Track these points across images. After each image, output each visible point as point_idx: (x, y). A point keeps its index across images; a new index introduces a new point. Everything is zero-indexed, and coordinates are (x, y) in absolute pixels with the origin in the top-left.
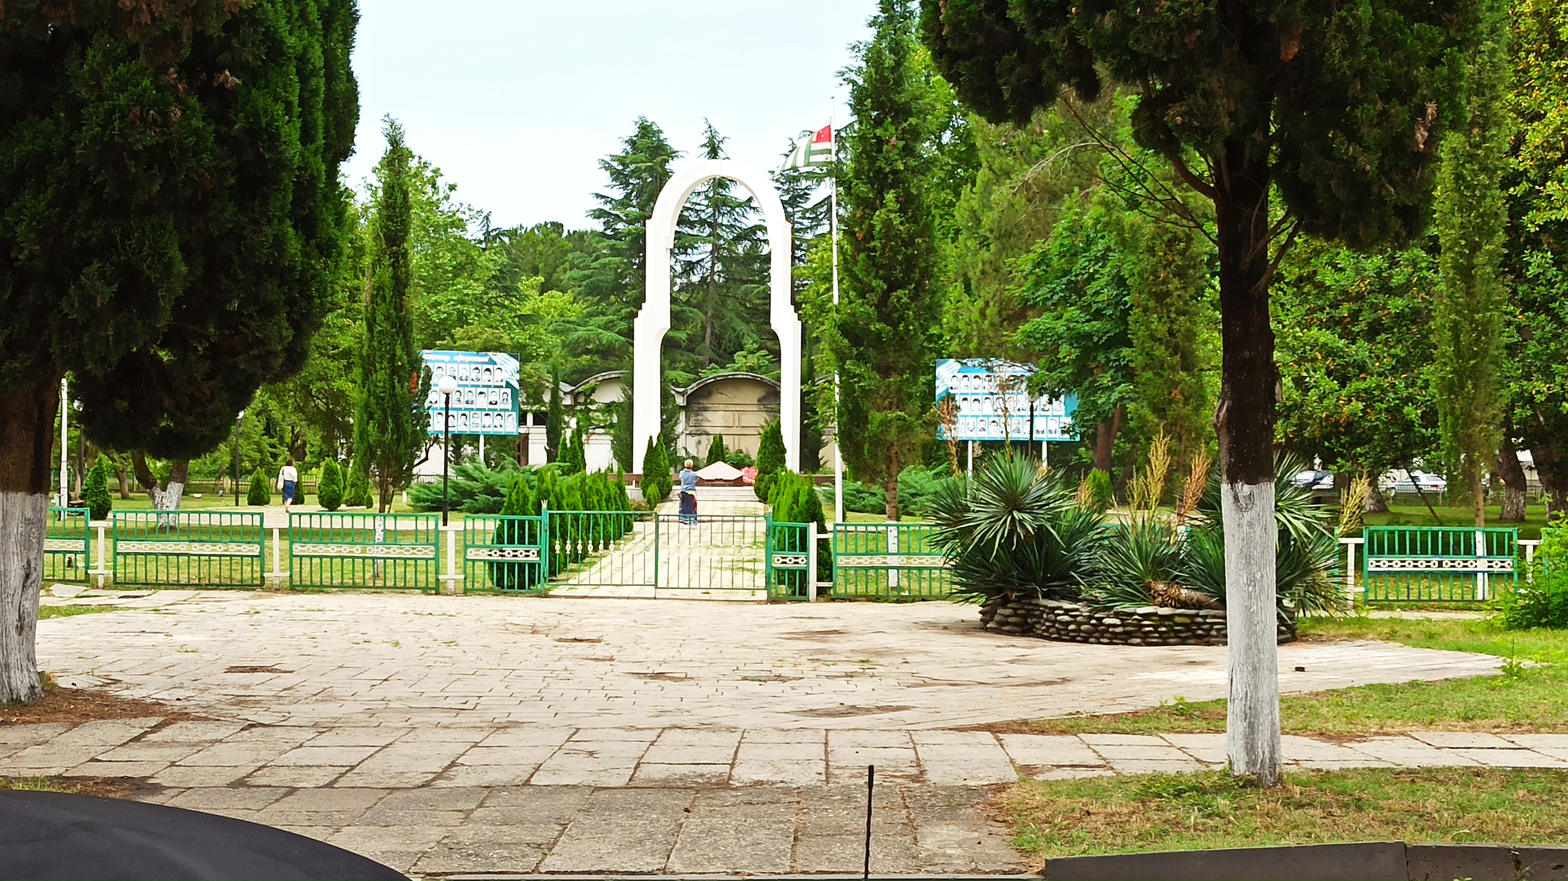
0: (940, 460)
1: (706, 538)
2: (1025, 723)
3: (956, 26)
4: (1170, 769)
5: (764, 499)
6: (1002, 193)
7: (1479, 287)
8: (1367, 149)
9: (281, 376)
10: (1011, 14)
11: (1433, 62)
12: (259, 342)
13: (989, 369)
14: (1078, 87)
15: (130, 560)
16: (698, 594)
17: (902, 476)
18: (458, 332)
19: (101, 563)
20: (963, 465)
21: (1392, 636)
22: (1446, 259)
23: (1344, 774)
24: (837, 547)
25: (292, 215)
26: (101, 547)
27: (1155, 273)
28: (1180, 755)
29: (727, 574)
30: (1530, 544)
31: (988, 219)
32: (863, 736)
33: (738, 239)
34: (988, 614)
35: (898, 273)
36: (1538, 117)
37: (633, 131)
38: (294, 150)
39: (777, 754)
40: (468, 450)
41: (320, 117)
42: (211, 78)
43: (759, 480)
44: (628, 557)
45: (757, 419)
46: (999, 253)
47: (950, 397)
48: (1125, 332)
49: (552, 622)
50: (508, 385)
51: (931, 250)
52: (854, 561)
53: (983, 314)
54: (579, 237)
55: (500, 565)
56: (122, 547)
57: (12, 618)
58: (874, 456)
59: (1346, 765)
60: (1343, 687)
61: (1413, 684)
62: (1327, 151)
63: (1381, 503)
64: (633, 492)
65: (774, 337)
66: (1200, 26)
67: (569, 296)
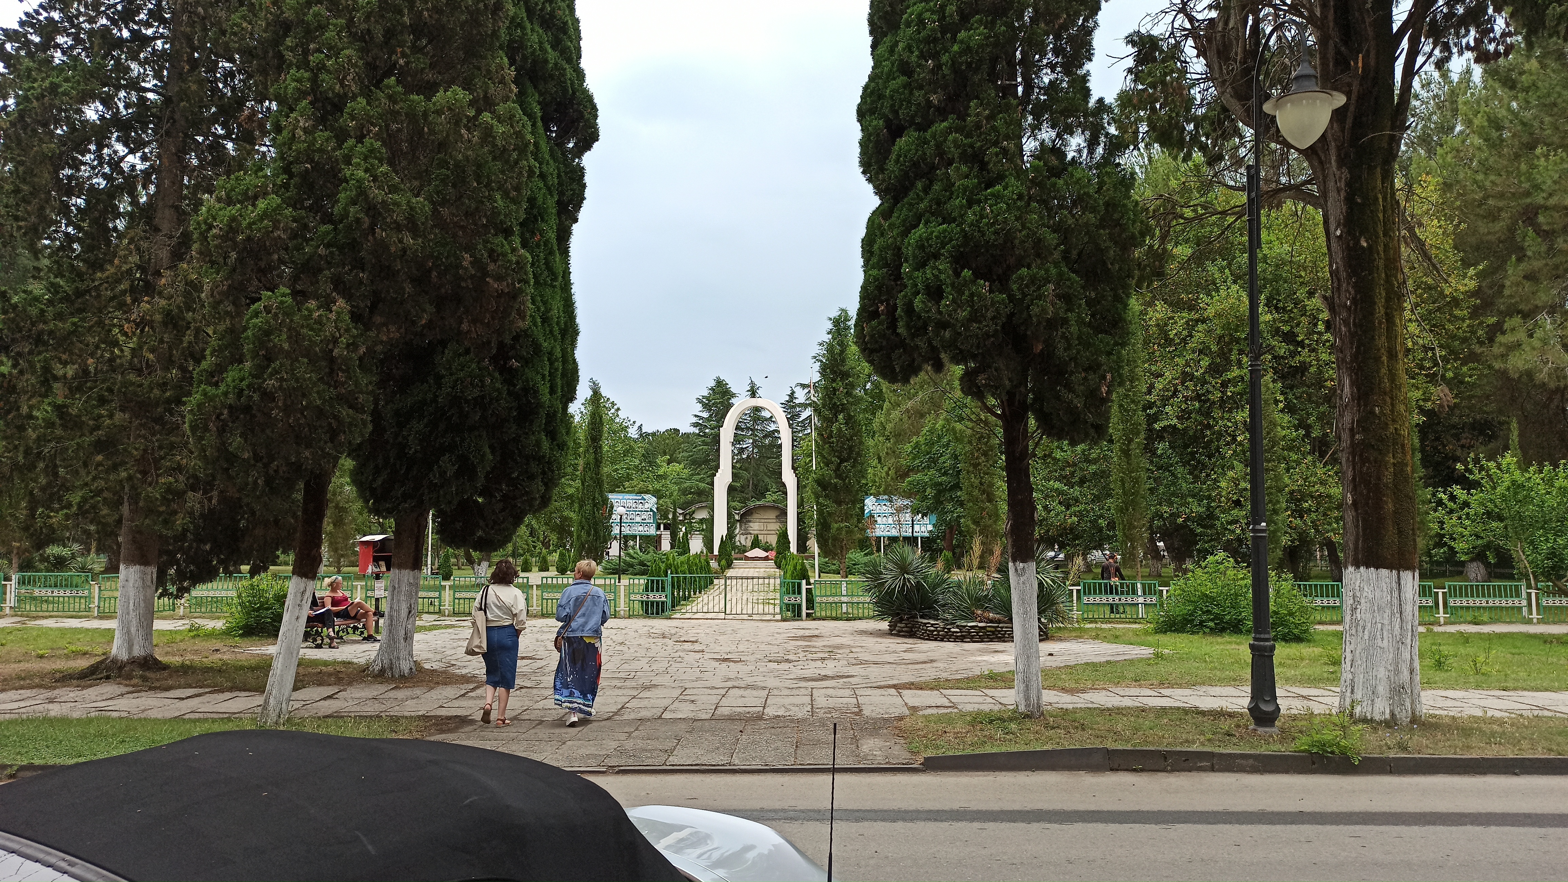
0: (867, 547)
1: (750, 587)
2: (912, 684)
3: (872, 336)
4: (986, 708)
5: (779, 567)
6: (895, 414)
7: (1134, 461)
8: (1078, 396)
9: (538, 510)
10: (899, 331)
11: (1109, 354)
12: (527, 493)
13: (891, 501)
14: (933, 366)
15: (462, 601)
16: (746, 617)
17: (849, 555)
18: (627, 484)
19: (447, 603)
20: (879, 550)
21: (1096, 637)
22: (1116, 447)
23: (1075, 711)
24: (816, 592)
25: (545, 430)
26: (447, 595)
27: (972, 454)
28: (991, 700)
29: (761, 606)
30: (1165, 589)
31: (889, 426)
32: (830, 692)
33: (765, 437)
34: (892, 626)
35: (845, 454)
36: (1161, 376)
37: (713, 384)
38: (545, 397)
39: (787, 701)
40: (631, 543)
41: (559, 382)
42: (505, 363)
43: (777, 557)
44: (711, 598)
45: (775, 526)
46: (895, 443)
47: (872, 516)
48: (958, 483)
49: (673, 632)
50: (651, 510)
51: (861, 443)
52: (824, 599)
53: (887, 474)
54: (687, 435)
55: (647, 603)
56: (457, 595)
57: (402, 633)
58: (834, 546)
59: (1076, 706)
60: (1072, 664)
61: (1108, 662)
62: (1058, 398)
63: (1089, 568)
64: (714, 564)
65: (784, 485)
66: (993, 336)
67: (682, 466)
